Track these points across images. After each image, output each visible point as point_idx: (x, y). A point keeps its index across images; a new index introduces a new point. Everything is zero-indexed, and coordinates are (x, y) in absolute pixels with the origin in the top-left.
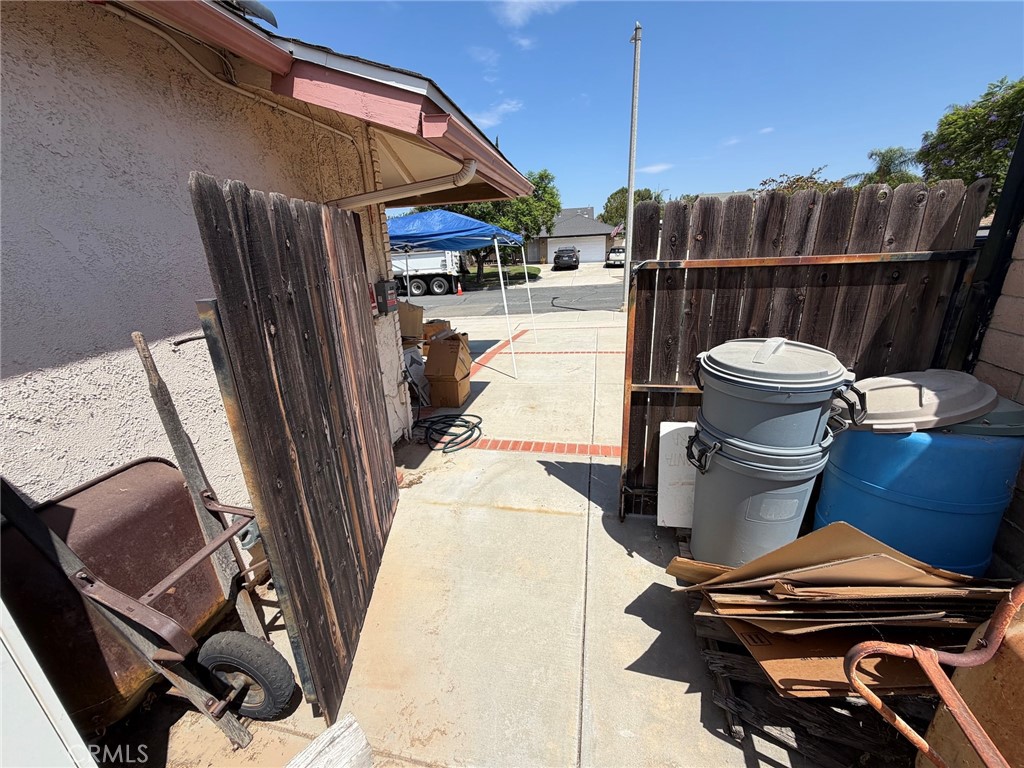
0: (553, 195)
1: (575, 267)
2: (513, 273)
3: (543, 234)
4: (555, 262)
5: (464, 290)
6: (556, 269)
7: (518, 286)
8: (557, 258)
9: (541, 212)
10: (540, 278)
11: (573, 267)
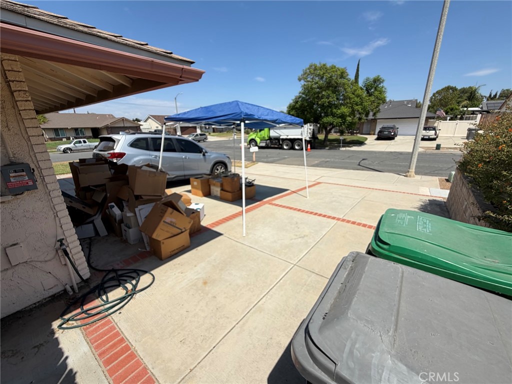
0: (381, 92)
1: (393, 139)
2: (348, 140)
3: (371, 117)
4: (378, 135)
5: (311, 148)
6: (379, 138)
7: (348, 149)
8: (380, 132)
9: (370, 103)
10: (365, 144)
11: (391, 138)
